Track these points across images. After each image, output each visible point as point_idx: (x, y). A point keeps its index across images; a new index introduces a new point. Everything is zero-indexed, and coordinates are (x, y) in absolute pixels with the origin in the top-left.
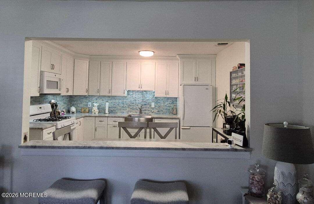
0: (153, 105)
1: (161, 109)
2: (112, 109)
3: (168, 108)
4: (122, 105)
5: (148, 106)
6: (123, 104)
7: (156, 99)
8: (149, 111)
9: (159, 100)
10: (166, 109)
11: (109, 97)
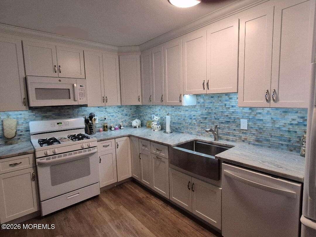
0: (244, 124)
1: (264, 135)
2: (177, 126)
3: (287, 135)
4: (190, 121)
5: (234, 127)
6: (191, 119)
7: (253, 111)
8: (235, 136)
9: (260, 113)
10: (281, 138)
11: (173, 107)
